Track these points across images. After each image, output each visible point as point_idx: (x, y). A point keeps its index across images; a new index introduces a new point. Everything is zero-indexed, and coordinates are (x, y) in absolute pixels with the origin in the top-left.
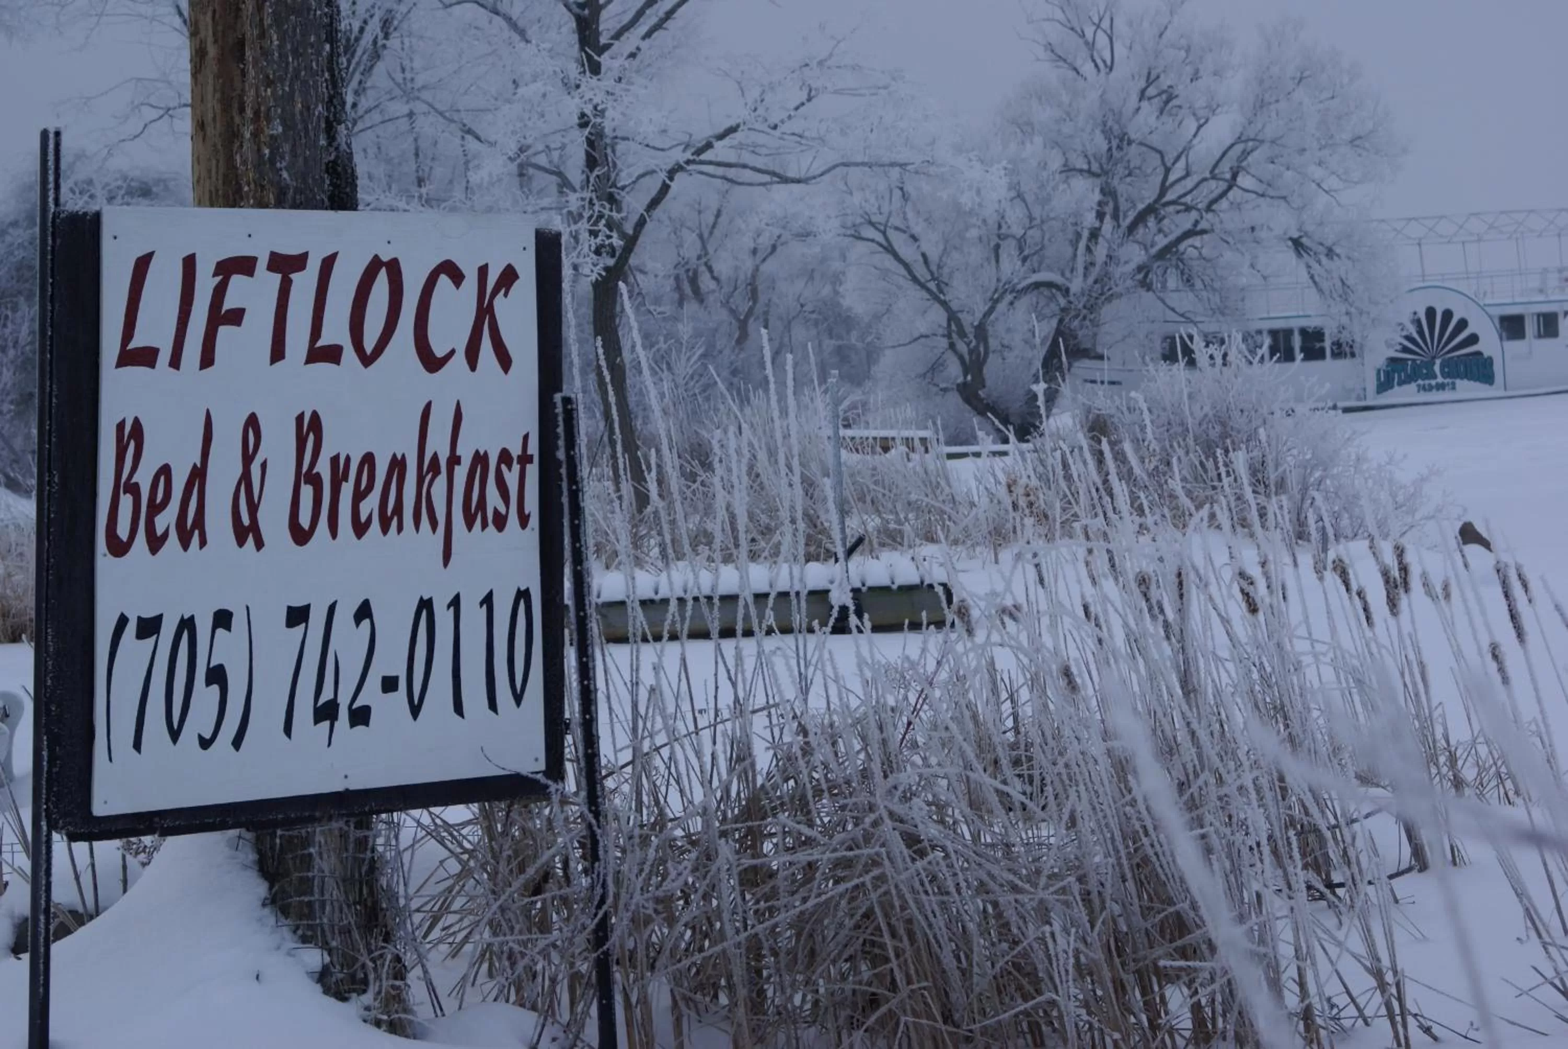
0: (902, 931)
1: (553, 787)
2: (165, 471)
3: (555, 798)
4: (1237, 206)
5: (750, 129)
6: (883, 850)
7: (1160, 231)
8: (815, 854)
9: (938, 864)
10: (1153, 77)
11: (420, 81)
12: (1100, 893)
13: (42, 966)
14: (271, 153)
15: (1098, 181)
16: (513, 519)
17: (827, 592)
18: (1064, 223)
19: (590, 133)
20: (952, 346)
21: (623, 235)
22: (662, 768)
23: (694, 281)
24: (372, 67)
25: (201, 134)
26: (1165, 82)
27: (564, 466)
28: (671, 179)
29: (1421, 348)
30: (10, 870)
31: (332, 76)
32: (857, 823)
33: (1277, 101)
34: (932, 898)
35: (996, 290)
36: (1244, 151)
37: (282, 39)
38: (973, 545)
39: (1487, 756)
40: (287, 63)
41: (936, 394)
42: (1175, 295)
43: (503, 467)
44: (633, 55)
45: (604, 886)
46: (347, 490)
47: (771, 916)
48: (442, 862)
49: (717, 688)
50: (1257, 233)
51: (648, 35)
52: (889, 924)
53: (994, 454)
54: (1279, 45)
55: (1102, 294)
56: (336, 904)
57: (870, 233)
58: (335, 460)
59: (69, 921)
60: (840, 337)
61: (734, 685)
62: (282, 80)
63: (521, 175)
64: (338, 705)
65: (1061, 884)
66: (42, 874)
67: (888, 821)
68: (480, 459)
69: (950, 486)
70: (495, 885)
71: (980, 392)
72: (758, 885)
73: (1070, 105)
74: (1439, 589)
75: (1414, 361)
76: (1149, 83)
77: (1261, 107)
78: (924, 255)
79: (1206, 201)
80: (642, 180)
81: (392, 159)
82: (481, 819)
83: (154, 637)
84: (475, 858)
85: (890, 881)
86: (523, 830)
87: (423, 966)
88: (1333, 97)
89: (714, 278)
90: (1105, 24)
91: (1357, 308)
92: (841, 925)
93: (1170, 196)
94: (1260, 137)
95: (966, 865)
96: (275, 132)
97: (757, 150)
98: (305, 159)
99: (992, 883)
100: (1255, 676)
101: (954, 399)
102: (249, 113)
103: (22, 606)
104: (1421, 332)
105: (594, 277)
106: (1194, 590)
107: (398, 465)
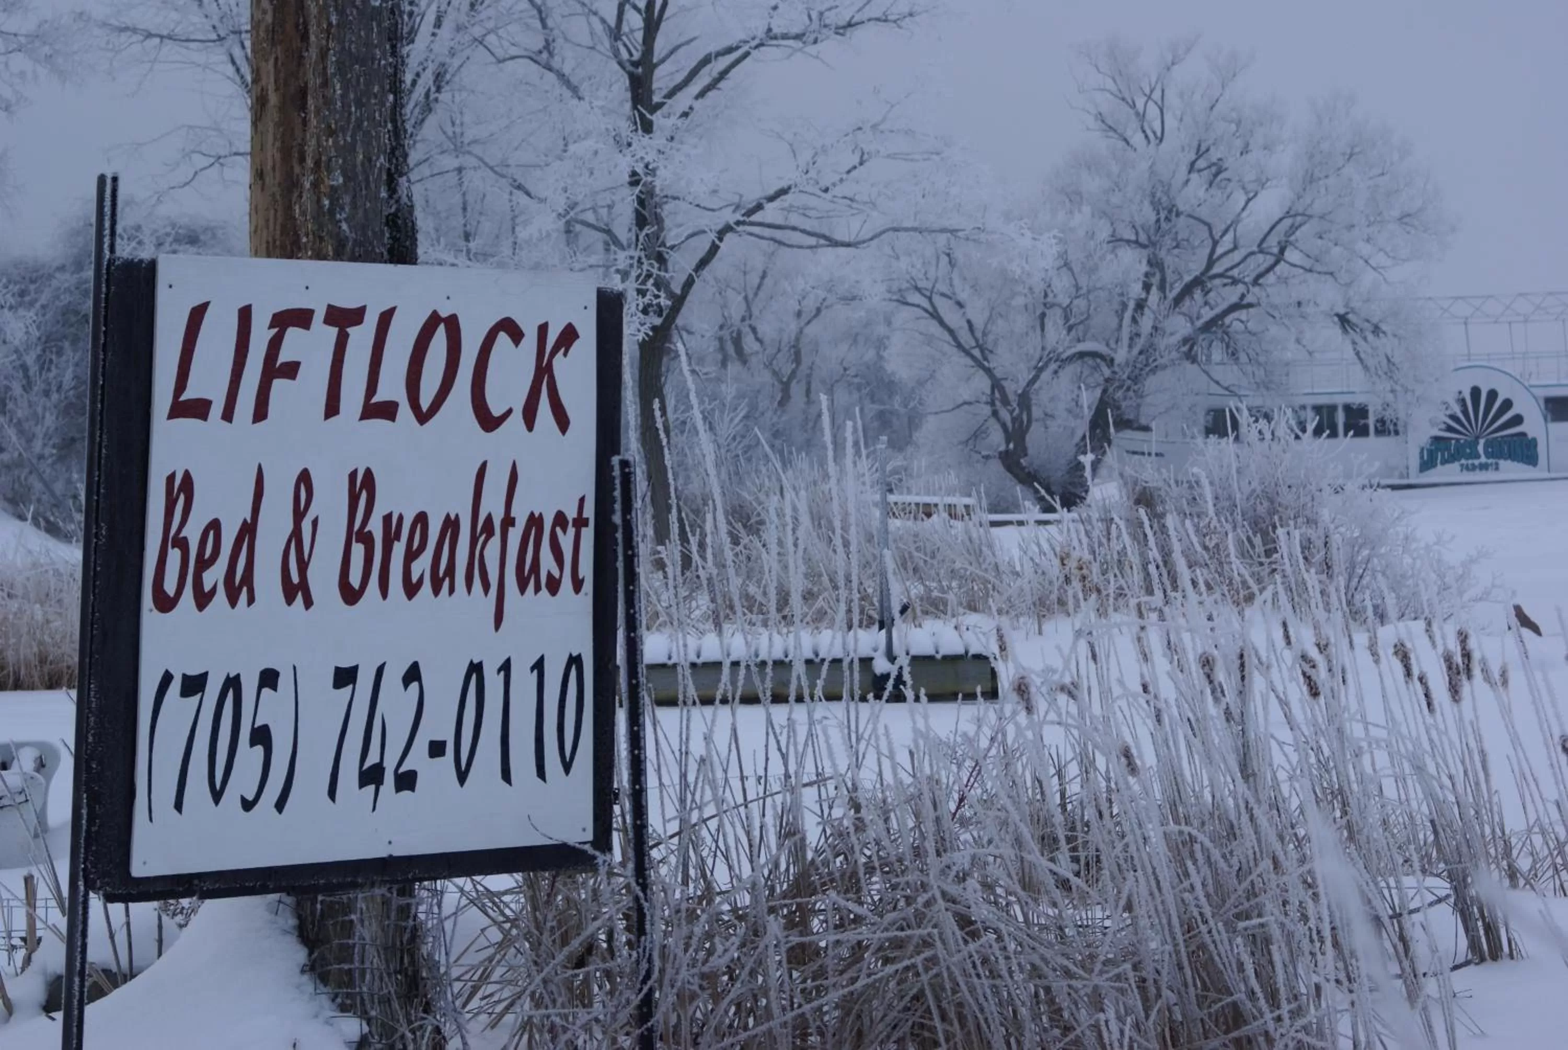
0: (952, 1015)
1: (601, 858)
2: (215, 525)
3: (603, 870)
4: (1284, 281)
5: (801, 191)
6: (935, 931)
7: (1206, 303)
8: (864, 933)
9: (991, 947)
10: (1203, 149)
11: (469, 136)
12: (1155, 981)
13: (75, 1030)
14: (331, 204)
15: (1145, 253)
16: (567, 583)
17: (871, 659)
18: (1110, 293)
19: (641, 192)
20: (995, 414)
21: (671, 295)
22: (709, 840)
23: (737, 341)
24: (423, 120)
25: (260, 182)
26: (1214, 155)
27: (620, 530)
28: (721, 240)
29: (1463, 425)
30: (43, 926)
31: (395, 127)
32: (909, 900)
33: (1327, 177)
34: (984, 980)
35: (1041, 359)
36: (1292, 226)
37: (345, 88)
38: (1017, 616)
39: (1542, 848)
40: (350, 114)
41: (978, 462)
42: (1220, 367)
43: (558, 530)
44: (685, 115)
45: (650, 961)
46: (399, 549)
47: (819, 995)
48: (483, 930)
49: (767, 759)
50: (1303, 309)
51: (701, 94)
52: (939, 1007)
53: (1040, 523)
54: (1330, 120)
55: (1146, 365)
56: (375, 972)
57: (916, 298)
58: (387, 519)
59: (103, 981)
60: (882, 403)
61: (785, 757)
62: (344, 130)
63: (568, 232)
64: (383, 769)
65: (1116, 971)
66: (78, 935)
67: (940, 901)
68: (535, 521)
69: (994, 554)
70: (538, 956)
71: (1022, 461)
72: (805, 964)
73: (1119, 176)
74: (1496, 676)
75: (1457, 440)
76: (1199, 154)
77: (1311, 182)
78: (969, 322)
79: (1253, 275)
80: (690, 240)
81: (439, 213)
82: (525, 888)
83: (199, 695)
84: (517, 927)
85: (942, 963)
86: (567, 899)
87: (463, 1037)
88: (1383, 174)
89: (757, 339)
90: (1157, 95)
91: (1402, 386)
92: (890, 1006)
93: (1217, 269)
94: (1307, 213)
95: (1019, 949)
96: (334, 183)
97: (807, 212)
98: (365, 210)
99: (1045, 969)
100: (1313, 760)
101: (996, 467)
102: (310, 163)
103: (59, 651)
104: (1465, 412)
105: (640, 337)
106: (1256, 674)
107: (451, 525)
